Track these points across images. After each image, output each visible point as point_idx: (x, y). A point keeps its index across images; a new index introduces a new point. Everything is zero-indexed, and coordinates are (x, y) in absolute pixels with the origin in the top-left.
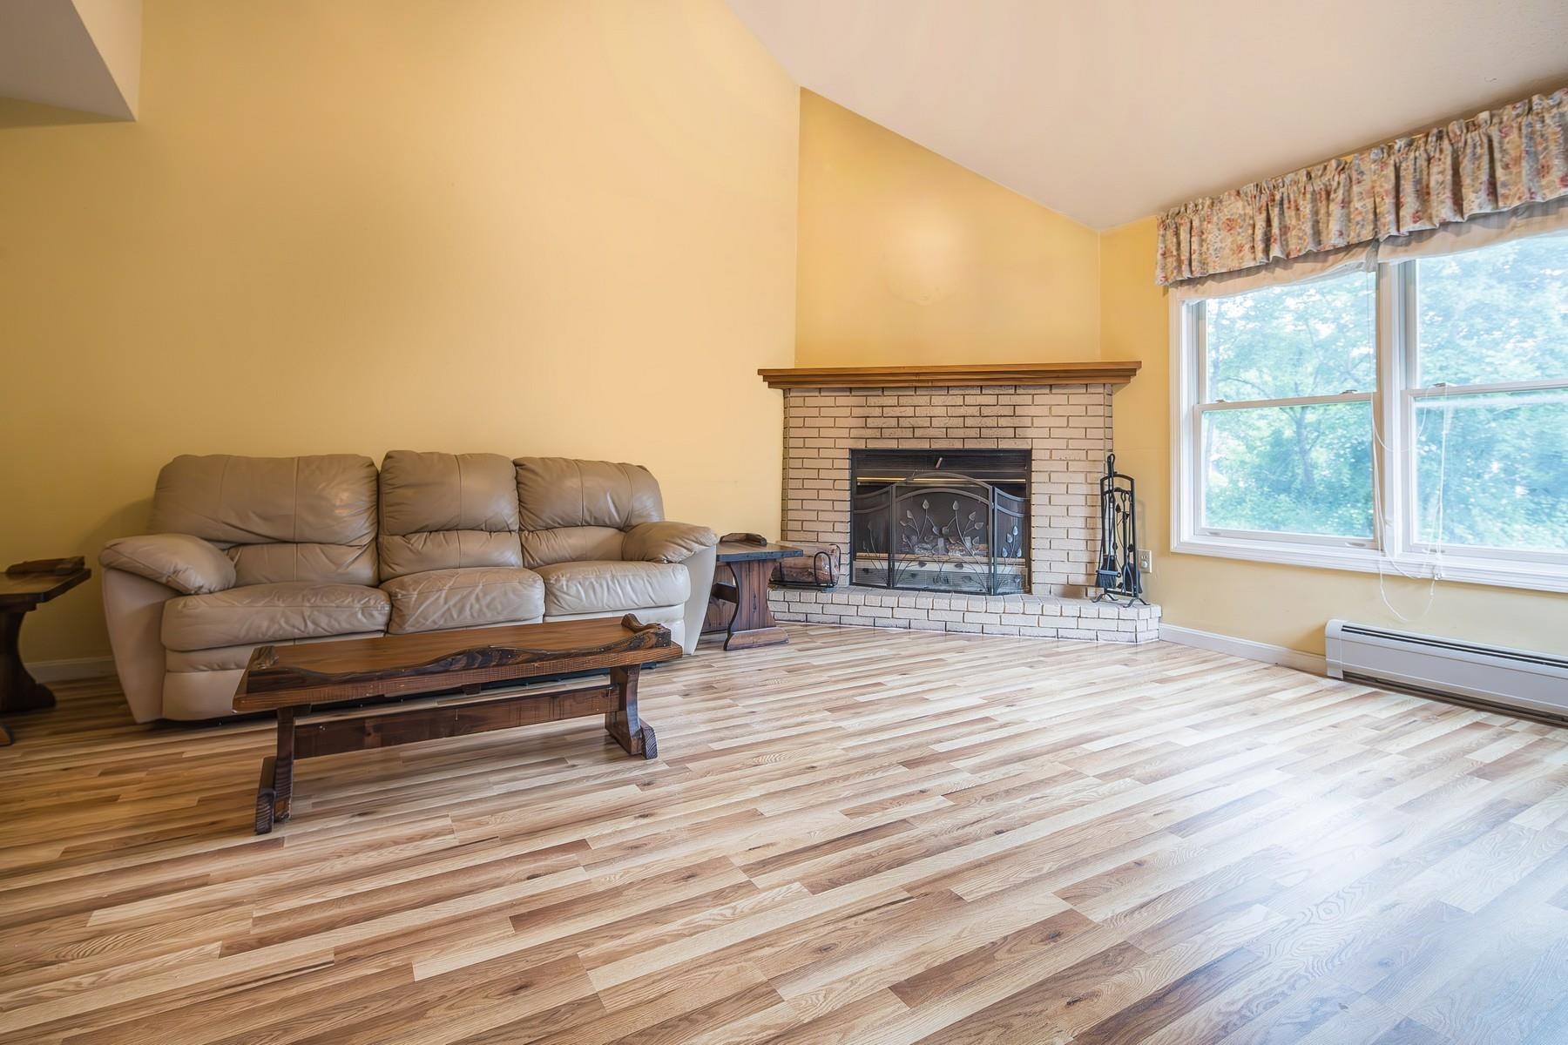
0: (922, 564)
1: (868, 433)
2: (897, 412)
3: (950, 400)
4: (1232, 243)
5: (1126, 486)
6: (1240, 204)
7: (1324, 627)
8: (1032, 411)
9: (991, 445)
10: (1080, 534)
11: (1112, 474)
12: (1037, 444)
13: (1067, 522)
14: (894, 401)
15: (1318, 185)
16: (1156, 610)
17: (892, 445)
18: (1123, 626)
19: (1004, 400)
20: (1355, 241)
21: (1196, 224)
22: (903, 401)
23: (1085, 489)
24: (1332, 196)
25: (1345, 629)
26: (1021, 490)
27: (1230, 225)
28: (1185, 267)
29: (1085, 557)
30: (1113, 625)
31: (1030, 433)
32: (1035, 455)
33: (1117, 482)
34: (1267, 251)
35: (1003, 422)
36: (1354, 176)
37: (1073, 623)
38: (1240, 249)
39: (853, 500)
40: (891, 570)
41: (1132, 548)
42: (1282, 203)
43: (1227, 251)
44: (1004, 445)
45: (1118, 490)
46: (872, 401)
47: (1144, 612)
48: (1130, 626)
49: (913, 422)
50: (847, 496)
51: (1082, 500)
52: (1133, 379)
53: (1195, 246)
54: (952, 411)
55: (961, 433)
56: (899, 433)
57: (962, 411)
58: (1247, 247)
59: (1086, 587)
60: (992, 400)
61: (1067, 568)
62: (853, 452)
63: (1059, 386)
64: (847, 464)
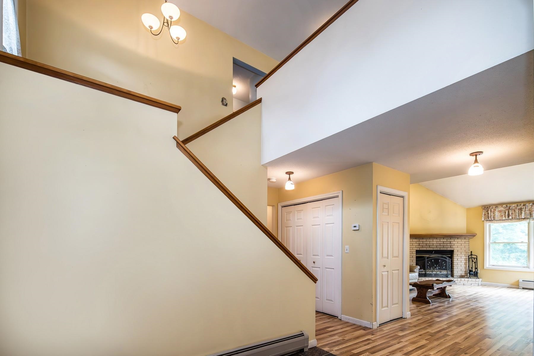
0: (432, 272)
1: (420, 247)
2: (426, 242)
3: (437, 240)
4: (500, 214)
5: (475, 257)
6: (502, 208)
7: (519, 280)
8: (454, 243)
9: (446, 249)
10: (463, 266)
11: (471, 255)
12: (455, 249)
13: (461, 264)
14: (425, 240)
15: (519, 207)
16: (480, 280)
17: (425, 249)
18: (476, 282)
19: (448, 240)
20: (526, 217)
21: (492, 210)
22: (427, 240)
23: (465, 257)
24: (522, 210)
25: (523, 281)
26: (451, 257)
27: (500, 211)
28: (490, 218)
29: (464, 270)
30: (474, 282)
31: (454, 247)
32: (454, 251)
33: (473, 256)
34: (508, 217)
35: (448, 245)
36: (527, 207)
37: (467, 282)
38: (502, 216)
39: (416, 260)
40: (425, 273)
41: (477, 268)
42: (511, 209)
43: (499, 216)
44: (448, 249)
45: (473, 258)
46: (420, 240)
47: (478, 280)
48: (478, 282)
49: (429, 245)
50: (415, 259)
51: (464, 260)
52: (475, 237)
53: (492, 214)
54: (437, 242)
55: (439, 247)
56: (426, 247)
57: (440, 242)
58: (504, 216)
59: (465, 276)
60: (446, 240)
61: (461, 272)
62: (416, 250)
63: (459, 238)
64: (415, 253)
